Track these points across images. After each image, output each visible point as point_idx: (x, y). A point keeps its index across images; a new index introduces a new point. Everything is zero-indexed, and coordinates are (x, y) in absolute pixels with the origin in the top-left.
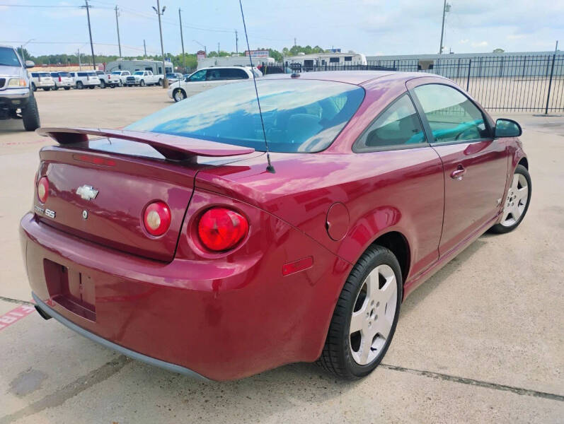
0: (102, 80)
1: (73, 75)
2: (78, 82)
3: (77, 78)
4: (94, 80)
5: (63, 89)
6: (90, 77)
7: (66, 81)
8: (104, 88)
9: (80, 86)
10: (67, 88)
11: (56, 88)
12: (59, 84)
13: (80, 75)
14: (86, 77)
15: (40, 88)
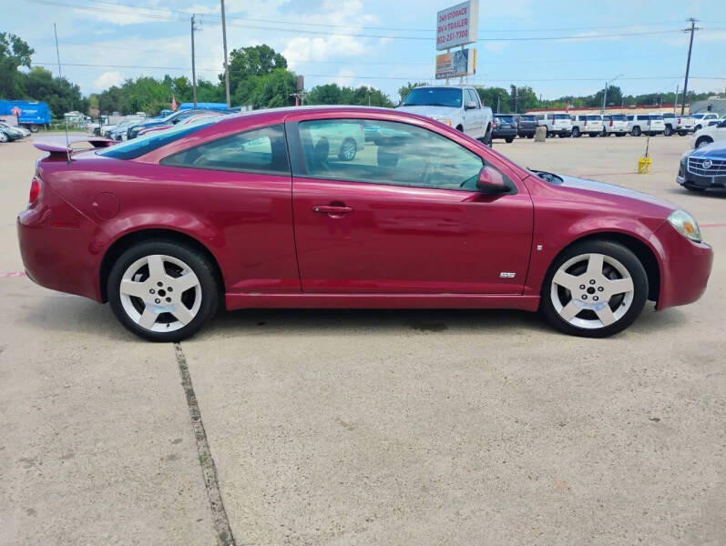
0: (668, 126)
1: (631, 118)
2: (635, 127)
3: (636, 122)
4: (658, 125)
5: (614, 135)
6: (653, 122)
7: (619, 125)
8: (670, 135)
9: (637, 131)
10: (620, 134)
11: (605, 134)
12: (609, 129)
13: (640, 118)
14: (646, 121)
15: (585, 133)
